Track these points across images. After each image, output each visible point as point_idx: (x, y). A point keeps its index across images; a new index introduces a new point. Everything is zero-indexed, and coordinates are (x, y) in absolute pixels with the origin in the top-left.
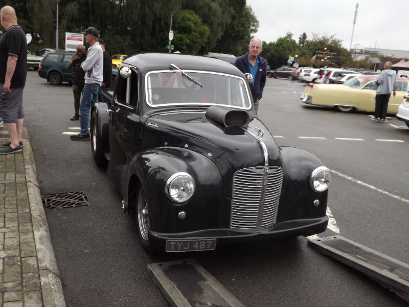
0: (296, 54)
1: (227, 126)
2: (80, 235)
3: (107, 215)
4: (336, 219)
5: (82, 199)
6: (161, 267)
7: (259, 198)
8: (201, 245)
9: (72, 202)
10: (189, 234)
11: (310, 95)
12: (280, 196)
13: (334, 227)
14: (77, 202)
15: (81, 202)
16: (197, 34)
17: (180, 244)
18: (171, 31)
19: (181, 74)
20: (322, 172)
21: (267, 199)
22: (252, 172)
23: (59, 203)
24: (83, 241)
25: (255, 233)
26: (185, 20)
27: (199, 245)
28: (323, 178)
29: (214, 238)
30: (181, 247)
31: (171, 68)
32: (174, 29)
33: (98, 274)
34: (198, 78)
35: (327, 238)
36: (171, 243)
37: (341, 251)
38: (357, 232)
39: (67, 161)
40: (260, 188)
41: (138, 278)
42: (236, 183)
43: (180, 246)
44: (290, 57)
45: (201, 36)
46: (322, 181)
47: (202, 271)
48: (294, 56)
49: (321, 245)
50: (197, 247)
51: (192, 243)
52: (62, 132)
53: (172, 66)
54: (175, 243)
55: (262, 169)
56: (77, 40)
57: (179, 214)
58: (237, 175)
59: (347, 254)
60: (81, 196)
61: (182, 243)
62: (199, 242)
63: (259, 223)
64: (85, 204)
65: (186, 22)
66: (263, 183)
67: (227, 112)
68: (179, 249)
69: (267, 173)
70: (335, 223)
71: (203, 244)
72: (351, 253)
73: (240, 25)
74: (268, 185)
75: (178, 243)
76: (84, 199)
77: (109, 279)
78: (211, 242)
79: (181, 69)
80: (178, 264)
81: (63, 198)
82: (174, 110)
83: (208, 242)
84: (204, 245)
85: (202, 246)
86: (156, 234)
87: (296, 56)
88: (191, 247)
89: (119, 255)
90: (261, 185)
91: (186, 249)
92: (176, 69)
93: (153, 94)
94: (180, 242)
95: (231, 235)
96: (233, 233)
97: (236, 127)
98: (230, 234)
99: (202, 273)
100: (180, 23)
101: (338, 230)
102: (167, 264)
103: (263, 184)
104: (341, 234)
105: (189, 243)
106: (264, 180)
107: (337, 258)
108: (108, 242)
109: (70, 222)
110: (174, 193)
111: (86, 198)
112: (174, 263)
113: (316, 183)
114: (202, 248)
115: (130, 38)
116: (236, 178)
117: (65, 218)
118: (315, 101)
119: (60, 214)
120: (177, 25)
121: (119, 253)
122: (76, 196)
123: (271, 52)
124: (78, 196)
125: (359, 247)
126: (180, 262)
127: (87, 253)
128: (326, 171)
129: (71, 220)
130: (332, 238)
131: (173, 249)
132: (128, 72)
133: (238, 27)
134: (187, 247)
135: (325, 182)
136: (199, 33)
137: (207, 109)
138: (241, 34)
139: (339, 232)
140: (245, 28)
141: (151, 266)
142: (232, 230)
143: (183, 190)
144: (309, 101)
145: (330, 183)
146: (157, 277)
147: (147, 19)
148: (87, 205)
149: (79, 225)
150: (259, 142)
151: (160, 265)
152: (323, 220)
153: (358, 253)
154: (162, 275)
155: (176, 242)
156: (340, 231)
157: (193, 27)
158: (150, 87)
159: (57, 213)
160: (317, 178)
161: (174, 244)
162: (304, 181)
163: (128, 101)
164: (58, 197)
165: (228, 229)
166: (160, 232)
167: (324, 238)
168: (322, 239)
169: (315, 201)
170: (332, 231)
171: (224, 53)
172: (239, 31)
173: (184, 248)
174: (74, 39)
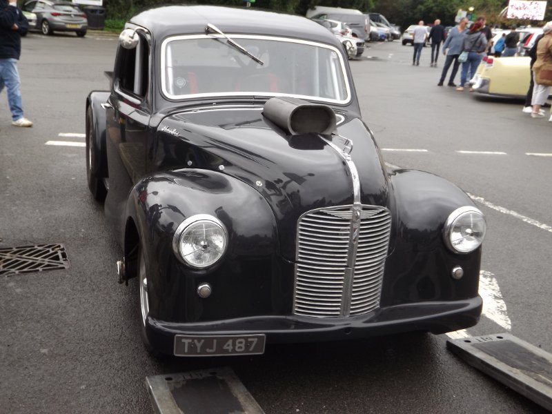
0: (471, 6)
1: (293, 133)
2: (39, 322)
3: (94, 287)
4: (506, 302)
5: (57, 258)
6: (168, 383)
7: (344, 262)
8: (238, 345)
9: (38, 262)
10: (217, 325)
11: (487, 77)
12: (387, 259)
13: (503, 316)
14: (46, 261)
15: (54, 263)
17: (199, 341)
19: (225, 41)
20: (468, 216)
21: (360, 265)
22: (330, 215)
23: (14, 264)
24: (42, 331)
25: (339, 325)
27: (234, 345)
28: (469, 227)
29: (262, 333)
30: (202, 347)
31: (208, 31)
33: (55, 395)
34: (257, 49)
35: (484, 337)
36: (183, 340)
37: (507, 364)
38: (547, 329)
39: (43, 191)
40: (345, 244)
41: (125, 403)
42: (302, 235)
43: (199, 345)
44: (460, 11)
46: (468, 234)
47: (240, 392)
48: (467, 10)
49: (470, 352)
50: (230, 348)
51: (222, 341)
52: (46, 142)
53: (208, 28)
54: (190, 341)
55: (348, 209)
57: (200, 287)
58: (303, 221)
59: (518, 371)
60: (56, 252)
61: (203, 341)
62: (234, 339)
63: (345, 307)
64: (60, 266)
66: (351, 235)
67: (295, 107)
68: (199, 351)
69: (357, 217)
70: (505, 308)
71: (241, 343)
72: (527, 370)
74: (360, 239)
75: (196, 341)
76: (61, 257)
77: (73, 403)
78: (256, 339)
79: (225, 33)
80: (200, 377)
81: (24, 256)
82: (211, 104)
83: (249, 340)
84: (243, 345)
85: (240, 347)
86: (159, 325)
87: (471, 9)
88: (220, 349)
89: (101, 360)
90: (347, 239)
91: (211, 351)
92: (216, 32)
93: (175, 76)
94: (199, 340)
95: (295, 329)
96: (298, 325)
97: (310, 134)
98: (293, 326)
99: (239, 396)
101: (509, 322)
102: (180, 378)
103: (351, 237)
104: (513, 332)
105: (215, 341)
106: (353, 230)
107: (499, 378)
108: (86, 335)
109: (27, 297)
110: (188, 252)
111: (64, 255)
112: (194, 377)
113: (455, 237)
114: (240, 350)
116: (302, 225)
117: (18, 290)
118: (495, 89)
119: (11, 284)
121: (101, 356)
122: (48, 251)
123: (426, 4)
124: (51, 252)
125: (544, 357)
126: (205, 374)
127: (45, 354)
128: (475, 216)
129: (29, 295)
130: (494, 337)
131: (186, 351)
132: (132, 38)
134: (212, 349)
135: (472, 235)
137: (264, 103)
139: (510, 327)
141: (150, 381)
142: (295, 319)
143: (205, 247)
144: (484, 88)
145: (483, 237)
146: (156, 401)
148: (63, 268)
149: (41, 303)
150: (344, 163)
151: (167, 379)
152: (472, 304)
153: (541, 370)
154: (167, 398)
155: (193, 339)
156: (513, 325)
158: (170, 64)
159: (8, 282)
160: (458, 228)
161: (189, 343)
162: (432, 232)
163: (137, 89)
164: (15, 253)
165: (290, 318)
166: (167, 320)
167: (479, 338)
168: (474, 340)
169: (454, 270)
170: (496, 325)
171: (343, 6)
173: (208, 350)
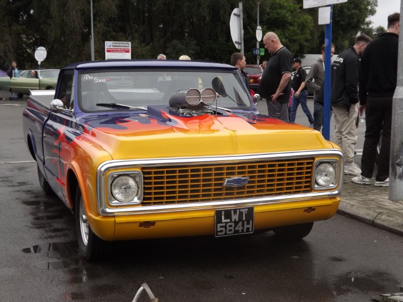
16: (295, 28)
18: (259, 27)
26: (276, 8)
32: (261, 24)
45: (302, 30)
56: (121, 51)
65: (279, 11)
73: (353, 6)
100: (268, 14)
115: (196, 42)
120: (266, 17)
133: (349, 9)
136: (299, 25)
138: (355, 20)
140: (360, 10)
147: (222, 12)
157: (289, 18)
172: (351, 17)
174: (117, 51)
